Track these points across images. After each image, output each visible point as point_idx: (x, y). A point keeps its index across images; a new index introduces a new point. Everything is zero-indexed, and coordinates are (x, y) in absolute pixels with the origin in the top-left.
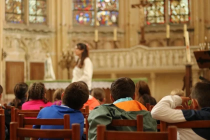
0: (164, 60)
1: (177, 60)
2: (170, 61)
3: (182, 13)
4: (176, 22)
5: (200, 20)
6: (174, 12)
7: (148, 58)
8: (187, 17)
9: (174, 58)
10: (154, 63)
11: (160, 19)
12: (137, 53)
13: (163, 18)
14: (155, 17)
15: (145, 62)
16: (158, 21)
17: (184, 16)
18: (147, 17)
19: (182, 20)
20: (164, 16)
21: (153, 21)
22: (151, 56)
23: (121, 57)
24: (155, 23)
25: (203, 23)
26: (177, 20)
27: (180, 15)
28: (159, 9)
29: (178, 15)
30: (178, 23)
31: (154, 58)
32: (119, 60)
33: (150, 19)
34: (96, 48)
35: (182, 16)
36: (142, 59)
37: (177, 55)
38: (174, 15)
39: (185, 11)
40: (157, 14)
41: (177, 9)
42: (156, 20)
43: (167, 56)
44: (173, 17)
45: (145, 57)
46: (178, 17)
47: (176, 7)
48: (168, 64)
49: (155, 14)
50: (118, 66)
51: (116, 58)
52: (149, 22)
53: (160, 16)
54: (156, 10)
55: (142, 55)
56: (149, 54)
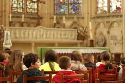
0: (56, 36)
1: (63, 36)
2: (59, 37)
3: (33, 7)
4: (29, 13)
5: (48, 13)
6: (28, 6)
7: (46, 34)
8: (36, 10)
9: (61, 34)
10: (50, 37)
11: (20, 10)
12: (40, 31)
13: (22, 9)
14: (17, 8)
15: (45, 36)
16: (19, 11)
17: (34, 9)
18: (12, 8)
19: (33, 11)
20: (22, 8)
21: (15, 10)
22: (48, 33)
23: (30, 33)
24: (17, 12)
25: (49, 15)
26: (30, 11)
27: (32, 9)
28: (20, 4)
29: (30, 8)
30: (30, 13)
31: (50, 34)
32: (29, 34)
33: (14, 9)
34: (10, 26)
35: (33, 9)
36: (43, 34)
37: (63, 33)
38: (28, 8)
39: (35, 7)
40: (18, 7)
41: (30, 5)
42: (17, 10)
43: (57, 34)
44: (28, 9)
45: (45, 33)
46: (31, 10)
47: (30, 3)
48: (57, 38)
49: (17, 6)
50: (28, 38)
51: (27, 33)
52: (13, 11)
53: (20, 8)
54: (17, 4)
55: (43, 32)
56: (47, 31)
